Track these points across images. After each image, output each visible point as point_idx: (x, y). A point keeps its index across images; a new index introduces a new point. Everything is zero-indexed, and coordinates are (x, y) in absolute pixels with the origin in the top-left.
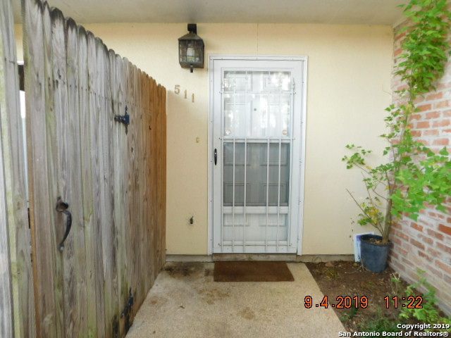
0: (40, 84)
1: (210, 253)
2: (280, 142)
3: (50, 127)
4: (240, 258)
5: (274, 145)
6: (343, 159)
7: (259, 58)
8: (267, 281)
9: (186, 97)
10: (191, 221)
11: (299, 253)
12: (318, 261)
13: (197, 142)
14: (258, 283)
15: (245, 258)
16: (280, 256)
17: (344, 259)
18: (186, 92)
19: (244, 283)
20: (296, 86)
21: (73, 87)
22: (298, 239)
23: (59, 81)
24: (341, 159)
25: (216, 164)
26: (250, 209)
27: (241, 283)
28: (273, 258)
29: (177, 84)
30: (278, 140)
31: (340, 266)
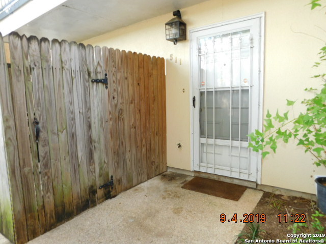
0: (20, 71)
1: (192, 169)
2: (240, 89)
3: (28, 88)
4: (212, 177)
5: (235, 92)
6: (302, 102)
7: (223, 24)
8: (216, 195)
9: (176, 62)
10: (180, 146)
11: (259, 182)
12: (277, 193)
13: (184, 92)
14: (207, 195)
15: (216, 178)
16: (241, 181)
17: (304, 196)
18: (176, 58)
19: (199, 193)
20: (254, 41)
21: (47, 69)
22: (257, 170)
23: (35, 67)
24: (301, 102)
25: (195, 107)
26: (219, 142)
27: (197, 193)
28: (236, 182)
29: (171, 54)
30: (239, 87)
31: (296, 201)
